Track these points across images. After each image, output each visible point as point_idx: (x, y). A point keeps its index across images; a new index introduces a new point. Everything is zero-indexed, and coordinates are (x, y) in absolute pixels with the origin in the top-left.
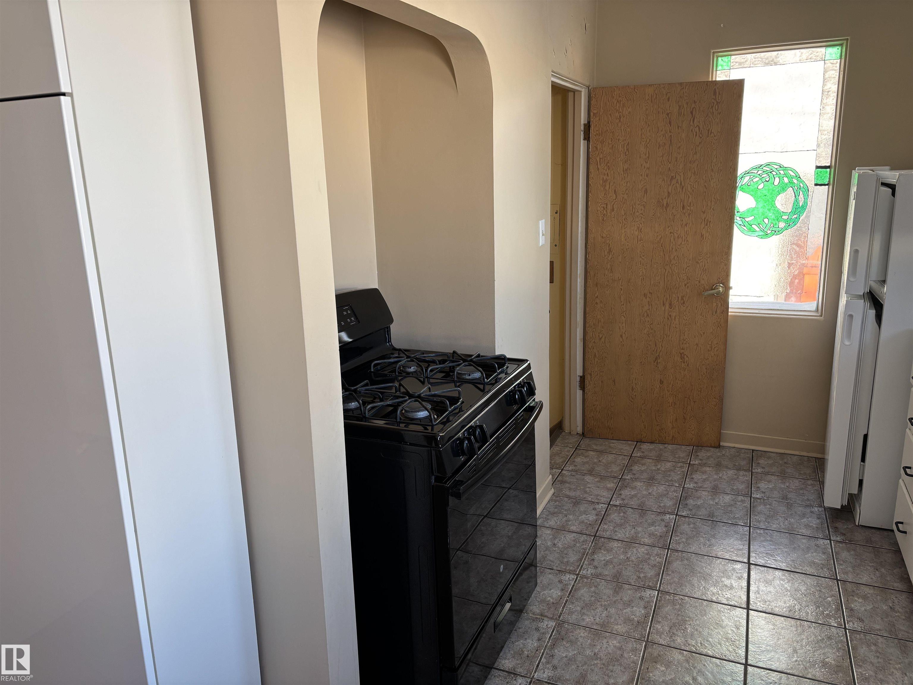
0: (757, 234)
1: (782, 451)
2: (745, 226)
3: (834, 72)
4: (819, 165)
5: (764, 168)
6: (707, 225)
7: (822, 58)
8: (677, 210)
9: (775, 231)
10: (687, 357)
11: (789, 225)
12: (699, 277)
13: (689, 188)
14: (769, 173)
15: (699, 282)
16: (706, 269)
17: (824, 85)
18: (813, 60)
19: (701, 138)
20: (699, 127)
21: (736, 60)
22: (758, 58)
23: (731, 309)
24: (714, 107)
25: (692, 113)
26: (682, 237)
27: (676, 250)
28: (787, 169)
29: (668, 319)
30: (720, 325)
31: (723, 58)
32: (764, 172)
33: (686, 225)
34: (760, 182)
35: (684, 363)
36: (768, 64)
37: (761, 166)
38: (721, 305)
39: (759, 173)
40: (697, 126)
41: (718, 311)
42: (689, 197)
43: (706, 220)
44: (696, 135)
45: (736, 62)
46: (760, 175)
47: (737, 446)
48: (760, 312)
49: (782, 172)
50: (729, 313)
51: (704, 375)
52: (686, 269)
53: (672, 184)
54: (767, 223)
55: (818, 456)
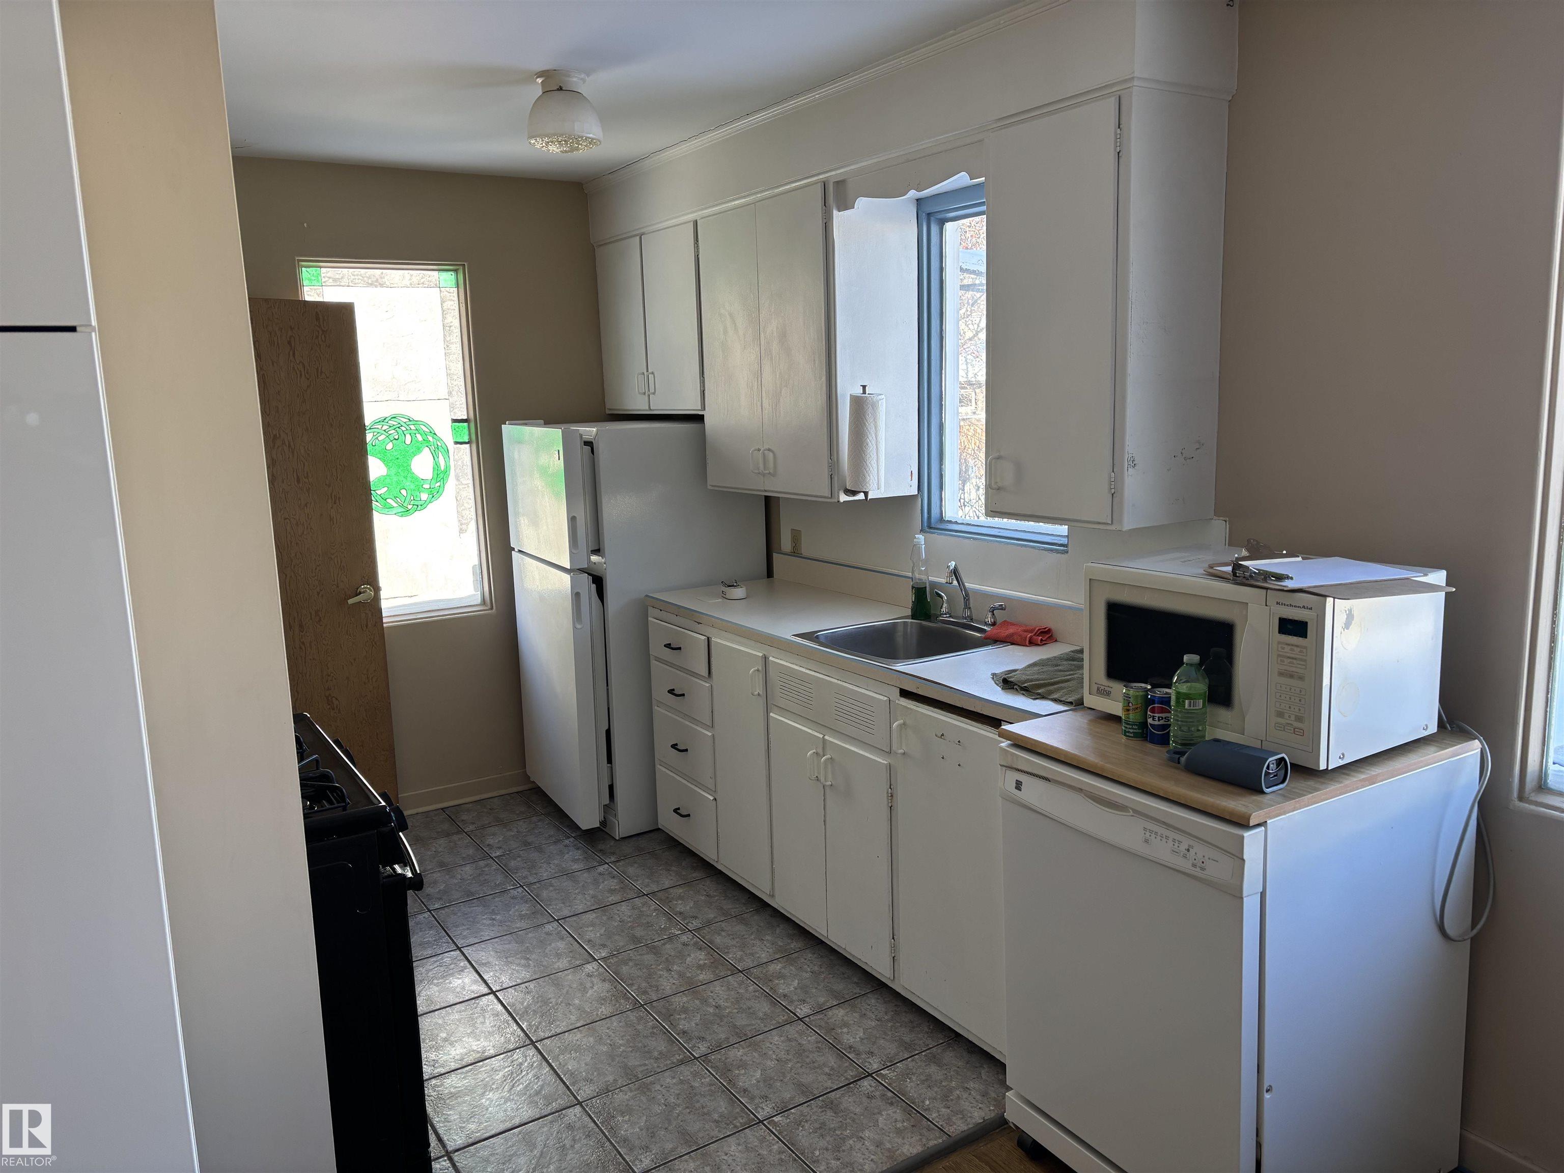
0: (395, 511)
1: (477, 798)
2: (377, 501)
3: (452, 303)
4: (455, 418)
5: (390, 422)
6: (335, 503)
7: (436, 285)
8: (289, 484)
9: (418, 506)
10: (337, 699)
11: (433, 497)
12: (336, 578)
13: (302, 451)
14: (397, 429)
15: (338, 587)
16: (344, 567)
17: (444, 318)
18: (426, 286)
19: (308, 379)
20: (303, 364)
21: (328, 275)
22: (357, 275)
23: (387, 618)
24: (320, 337)
25: (289, 343)
26: (303, 524)
27: (297, 544)
28: (418, 423)
29: (301, 648)
30: (376, 644)
31: (308, 269)
32: (390, 427)
33: (306, 505)
34: (387, 440)
35: (333, 709)
36: (371, 284)
37: (385, 419)
38: (372, 615)
39: (383, 429)
40: (300, 362)
41: (370, 625)
42: (304, 464)
43: (333, 497)
44: (301, 375)
45: (329, 278)
46: (387, 431)
47: (421, 810)
48: (418, 617)
49: (413, 427)
50: (385, 625)
51: (364, 722)
52: (316, 569)
53: (276, 446)
54: (405, 495)
55: (520, 788)
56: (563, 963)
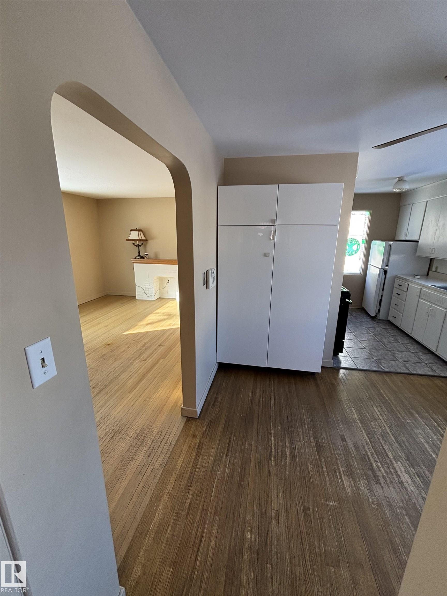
0: (349, 255)
3: (367, 218)
4: (363, 239)
7: (365, 214)
9: (352, 255)
11: (355, 253)
14: (352, 241)
17: (365, 221)
28: (356, 240)
37: (350, 238)
54: (351, 252)
55: (361, 308)
56: (365, 333)
